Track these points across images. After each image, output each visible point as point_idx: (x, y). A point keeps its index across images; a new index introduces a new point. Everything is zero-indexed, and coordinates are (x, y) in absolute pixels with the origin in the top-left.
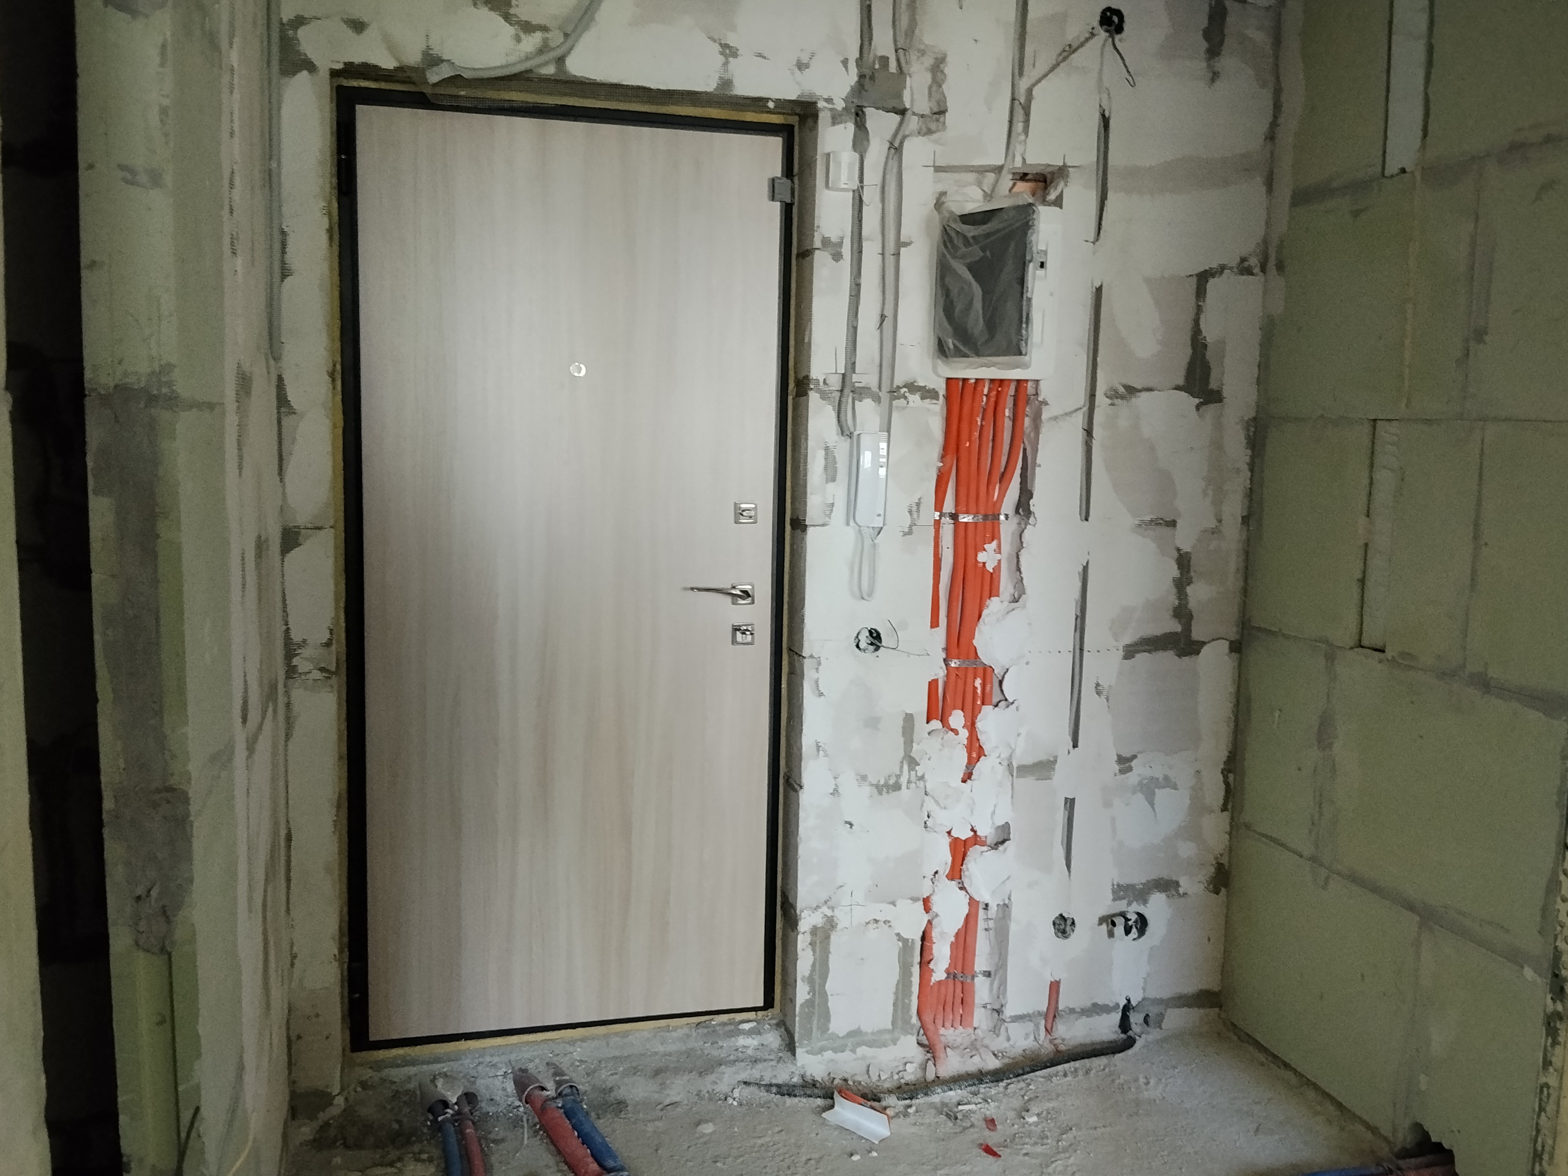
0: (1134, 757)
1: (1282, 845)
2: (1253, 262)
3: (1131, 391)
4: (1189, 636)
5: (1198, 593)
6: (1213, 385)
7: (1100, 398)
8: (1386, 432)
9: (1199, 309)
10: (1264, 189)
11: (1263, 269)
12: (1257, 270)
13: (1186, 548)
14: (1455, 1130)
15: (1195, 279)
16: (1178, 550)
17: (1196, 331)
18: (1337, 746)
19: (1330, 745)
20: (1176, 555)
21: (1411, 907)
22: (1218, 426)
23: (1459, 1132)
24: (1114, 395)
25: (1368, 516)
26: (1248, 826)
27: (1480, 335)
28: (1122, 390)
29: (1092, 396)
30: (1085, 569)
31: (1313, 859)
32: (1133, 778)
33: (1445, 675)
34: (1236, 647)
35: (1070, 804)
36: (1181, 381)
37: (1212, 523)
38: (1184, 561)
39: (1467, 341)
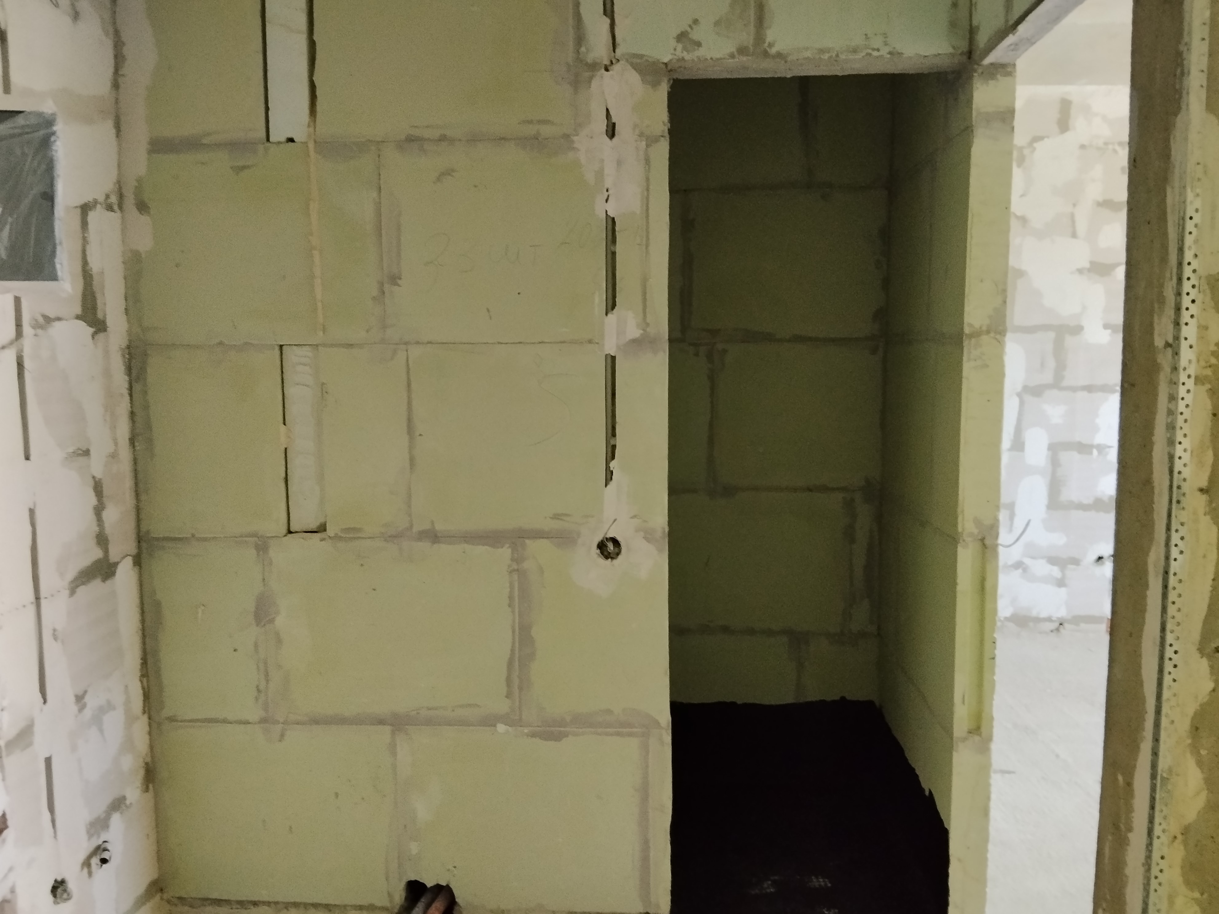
0: (85, 692)
1: (225, 721)
2: (114, 199)
3: (48, 320)
4: (108, 560)
5: (111, 515)
6: (100, 315)
7: (27, 329)
8: (292, 356)
9: (85, 241)
10: (114, 131)
11: (121, 207)
12: (116, 207)
13: (98, 476)
14: (451, 867)
15: (79, 210)
16: (94, 477)
17: (85, 263)
18: (280, 621)
19: (272, 621)
20: (92, 483)
21: (381, 722)
22: (106, 353)
23: (455, 867)
24: (36, 326)
25: (285, 424)
26: (172, 719)
27: (394, 279)
28: (41, 320)
29: (19, 325)
30: (32, 512)
31: (264, 721)
32: (88, 713)
33: (394, 537)
34: (138, 561)
35: (48, 761)
36: (78, 310)
37: (111, 449)
38: (98, 488)
39: (381, 284)
